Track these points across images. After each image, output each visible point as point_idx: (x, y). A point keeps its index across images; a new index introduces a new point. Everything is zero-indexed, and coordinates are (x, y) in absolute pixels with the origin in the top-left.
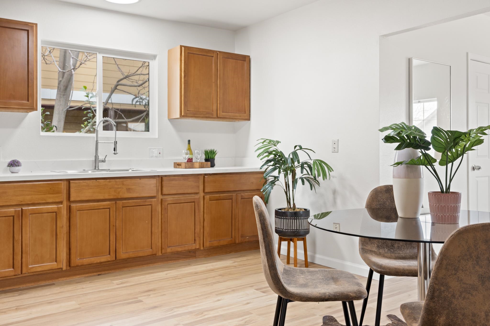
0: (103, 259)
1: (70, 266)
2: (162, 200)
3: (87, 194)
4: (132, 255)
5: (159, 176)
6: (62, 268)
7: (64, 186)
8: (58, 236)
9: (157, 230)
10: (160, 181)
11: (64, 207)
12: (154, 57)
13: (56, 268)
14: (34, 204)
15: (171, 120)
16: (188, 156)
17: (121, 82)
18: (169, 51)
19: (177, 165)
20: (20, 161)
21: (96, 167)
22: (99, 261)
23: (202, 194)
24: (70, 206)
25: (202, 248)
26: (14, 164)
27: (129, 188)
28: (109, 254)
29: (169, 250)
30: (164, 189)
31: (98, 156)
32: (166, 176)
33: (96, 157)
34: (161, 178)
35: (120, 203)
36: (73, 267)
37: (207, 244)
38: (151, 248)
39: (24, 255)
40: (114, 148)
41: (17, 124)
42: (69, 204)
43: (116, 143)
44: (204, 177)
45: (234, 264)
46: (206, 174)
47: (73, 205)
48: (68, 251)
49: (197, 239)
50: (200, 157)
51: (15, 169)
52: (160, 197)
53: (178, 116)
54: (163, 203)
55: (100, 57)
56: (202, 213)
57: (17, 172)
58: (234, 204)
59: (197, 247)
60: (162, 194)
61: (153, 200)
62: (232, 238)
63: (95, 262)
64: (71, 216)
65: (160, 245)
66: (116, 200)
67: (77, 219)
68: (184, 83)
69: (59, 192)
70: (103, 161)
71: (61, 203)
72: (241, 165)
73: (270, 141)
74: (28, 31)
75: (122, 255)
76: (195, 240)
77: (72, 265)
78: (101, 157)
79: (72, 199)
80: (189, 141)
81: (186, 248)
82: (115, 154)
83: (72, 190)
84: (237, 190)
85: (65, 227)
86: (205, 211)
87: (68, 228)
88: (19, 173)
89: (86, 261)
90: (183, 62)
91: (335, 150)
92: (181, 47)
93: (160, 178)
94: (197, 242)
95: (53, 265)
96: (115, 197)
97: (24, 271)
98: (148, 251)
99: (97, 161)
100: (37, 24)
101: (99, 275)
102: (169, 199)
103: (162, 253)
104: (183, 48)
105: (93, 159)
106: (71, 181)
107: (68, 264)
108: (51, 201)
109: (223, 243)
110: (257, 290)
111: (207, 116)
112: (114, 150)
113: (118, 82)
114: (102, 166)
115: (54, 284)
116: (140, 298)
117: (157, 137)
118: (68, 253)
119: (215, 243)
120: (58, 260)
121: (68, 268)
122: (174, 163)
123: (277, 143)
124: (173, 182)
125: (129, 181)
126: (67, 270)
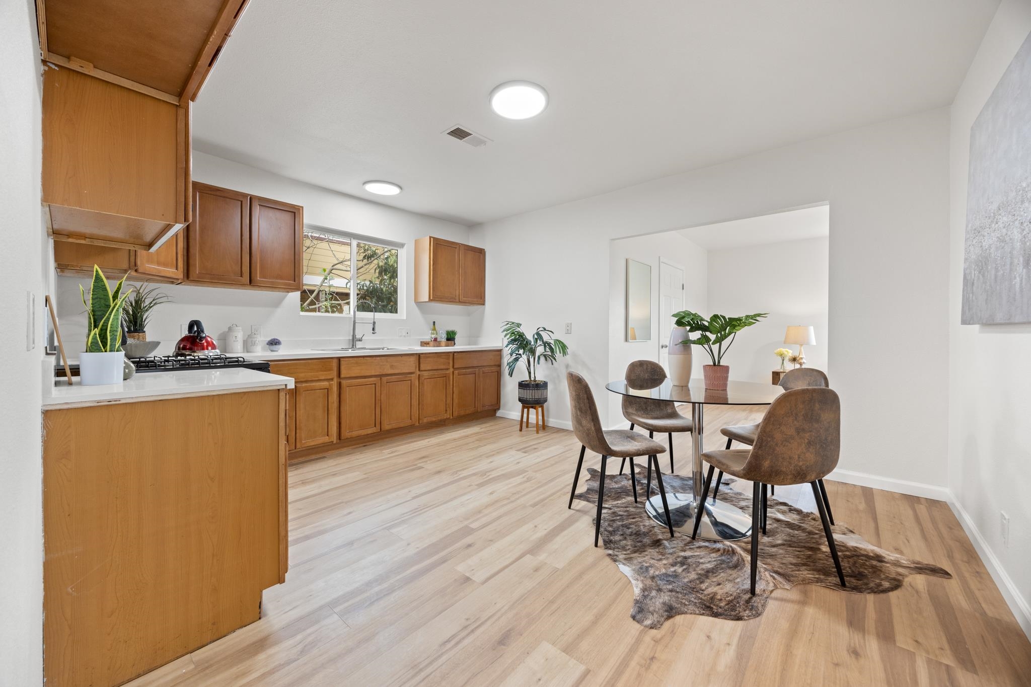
0: (370, 431)
1: (340, 439)
2: (419, 375)
3: (356, 371)
4: (394, 426)
5: (417, 353)
6: (332, 442)
7: (335, 364)
8: (330, 412)
9: (415, 402)
10: (418, 358)
11: (335, 383)
12: (402, 245)
13: (329, 441)
14: (306, 382)
15: (418, 303)
16: (433, 336)
17: (335, 267)
18: (416, 242)
19: (424, 344)
20: (280, 339)
21: (353, 346)
22: (366, 433)
23: (451, 370)
24: (340, 382)
25: (451, 418)
26: (274, 343)
27: (392, 366)
28: (375, 426)
29: (425, 420)
30: (422, 366)
31: (356, 336)
32: (422, 354)
33: (354, 336)
34: (419, 356)
35: (384, 379)
36: (343, 440)
37: (456, 414)
38: (411, 419)
39: (298, 431)
40: (373, 328)
41: (277, 304)
42: (339, 381)
43: (374, 323)
44: (453, 355)
45: (483, 430)
46: (455, 352)
47: (344, 382)
48: (338, 425)
49: (448, 409)
50: (443, 337)
51: (274, 347)
52: (418, 373)
53: (427, 300)
54: (421, 378)
55: (354, 243)
56: (452, 387)
57: (277, 350)
58: (477, 378)
59: (448, 417)
60: (419, 370)
61: (413, 375)
62: (475, 407)
63: (363, 434)
64: (342, 392)
65: (418, 416)
66: (380, 376)
67: (347, 394)
68: (433, 271)
69: (331, 370)
70: (360, 340)
71: (332, 379)
72: (475, 344)
73: (513, 323)
74: (295, 213)
75: (386, 427)
76: (446, 410)
77: (343, 438)
78: (358, 336)
79: (342, 376)
80: (434, 322)
81: (440, 418)
82: (373, 333)
83: (342, 368)
84: (480, 365)
85: (335, 402)
86: (454, 385)
87: (338, 403)
88: (279, 351)
89: (355, 434)
90: (432, 251)
91: (568, 332)
92: (430, 237)
93: (418, 356)
94: (448, 412)
95: (326, 439)
96: (381, 374)
97: (298, 446)
98: (408, 422)
99: (354, 340)
100: (302, 207)
101: (364, 446)
102: (426, 374)
103: (419, 423)
104: (432, 239)
105: (351, 338)
106: (341, 359)
107: (338, 437)
108: (323, 378)
109: (468, 412)
110: (518, 450)
111: (451, 300)
112: (373, 330)
113: (333, 266)
114: (359, 345)
115: (324, 457)
116: (419, 465)
117: (405, 318)
118: (338, 427)
119: (462, 413)
120: (329, 434)
121: (338, 441)
122: (421, 342)
123: (519, 325)
124: (429, 359)
125: (392, 358)
126: (337, 443)
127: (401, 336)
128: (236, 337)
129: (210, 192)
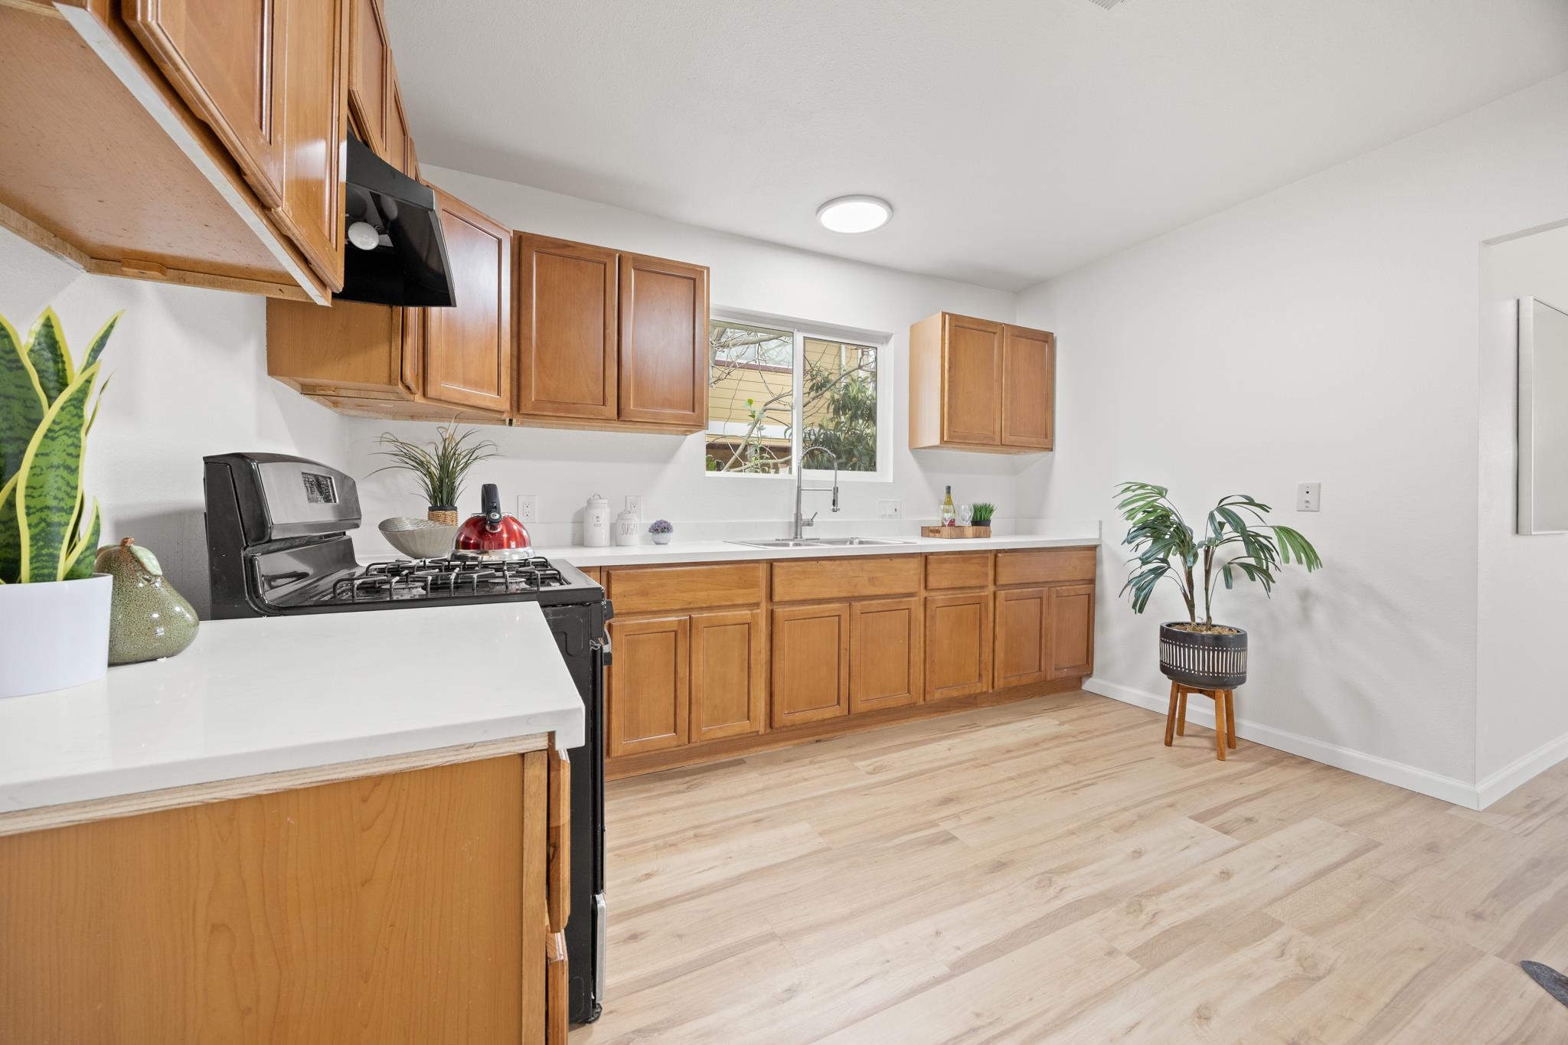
0: (829, 713)
1: (771, 727)
2: (925, 598)
3: (802, 590)
4: (876, 705)
5: (921, 553)
6: (758, 732)
7: (762, 572)
8: (753, 670)
9: (917, 657)
10: (923, 562)
11: (762, 612)
12: (885, 339)
13: (749, 731)
14: (710, 608)
15: (915, 449)
16: (948, 516)
18: (912, 328)
19: (929, 531)
20: (671, 522)
21: (796, 534)
22: (820, 718)
23: (992, 588)
24: (772, 612)
25: (991, 691)
26: (661, 528)
27: (873, 578)
28: (839, 704)
29: (938, 695)
30: (931, 579)
31: (801, 515)
32: (932, 554)
33: (798, 515)
34: (926, 558)
35: (858, 606)
36: (777, 728)
37: (1000, 683)
38: (909, 692)
39: (694, 708)
40: (834, 501)
41: (667, 456)
42: (770, 608)
43: (836, 490)
44: (996, 556)
45: (1066, 728)
46: (998, 551)
47: (780, 611)
48: (768, 699)
49: (983, 673)
50: (965, 516)
51: (662, 537)
52: (923, 593)
53: (936, 441)
54: (928, 606)
55: (799, 337)
56: (991, 624)
57: (665, 542)
58: (1044, 608)
59: (984, 690)
60: (926, 587)
61: (913, 599)
62: (1040, 670)
63: (815, 719)
64: (776, 631)
65: (922, 685)
66: (849, 600)
67: (784, 639)
68: (950, 382)
69: (754, 585)
70: (809, 524)
71: (757, 605)
74: (694, 280)
75: (860, 706)
76: (980, 675)
77: (776, 725)
78: (806, 516)
79: (776, 598)
80: (949, 488)
81: (967, 692)
82: (834, 511)
83: (777, 581)
84: (1050, 580)
85: (763, 651)
86: (997, 620)
87: (769, 653)
88: (669, 544)
89: (799, 717)
90: (947, 341)
91: (1307, 507)
92: (944, 314)
93: (923, 558)
94: (984, 679)
95: (744, 726)
96: (850, 595)
97: (694, 738)
98: (902, 698)
99: (799, 523)
100: (708, 269)
101: (817, 741)
102: (939, 596)
103: (924, 700)
104: (947, 316)
105: (793, 520)
106: (775, 564)
107: (768, 722)
108: (740, 601)
109: (1026, 680)
110: (1200, 818)
111: (985, 442)
112: (834, 504)
114: (807, 533)
115: (740, 762)
116: (946, 826)
117: (891, 481)
118: (768, 702)
119: (1014, 682)
120: (751, 715)
121: (768, 730)
122: (922, 527)
123: (1161, 492)
124: (947, 565)
125: (872, 563)
126: (765, 734)
127: (884, 516)
128: (598, 517)
129: (553, 251)
